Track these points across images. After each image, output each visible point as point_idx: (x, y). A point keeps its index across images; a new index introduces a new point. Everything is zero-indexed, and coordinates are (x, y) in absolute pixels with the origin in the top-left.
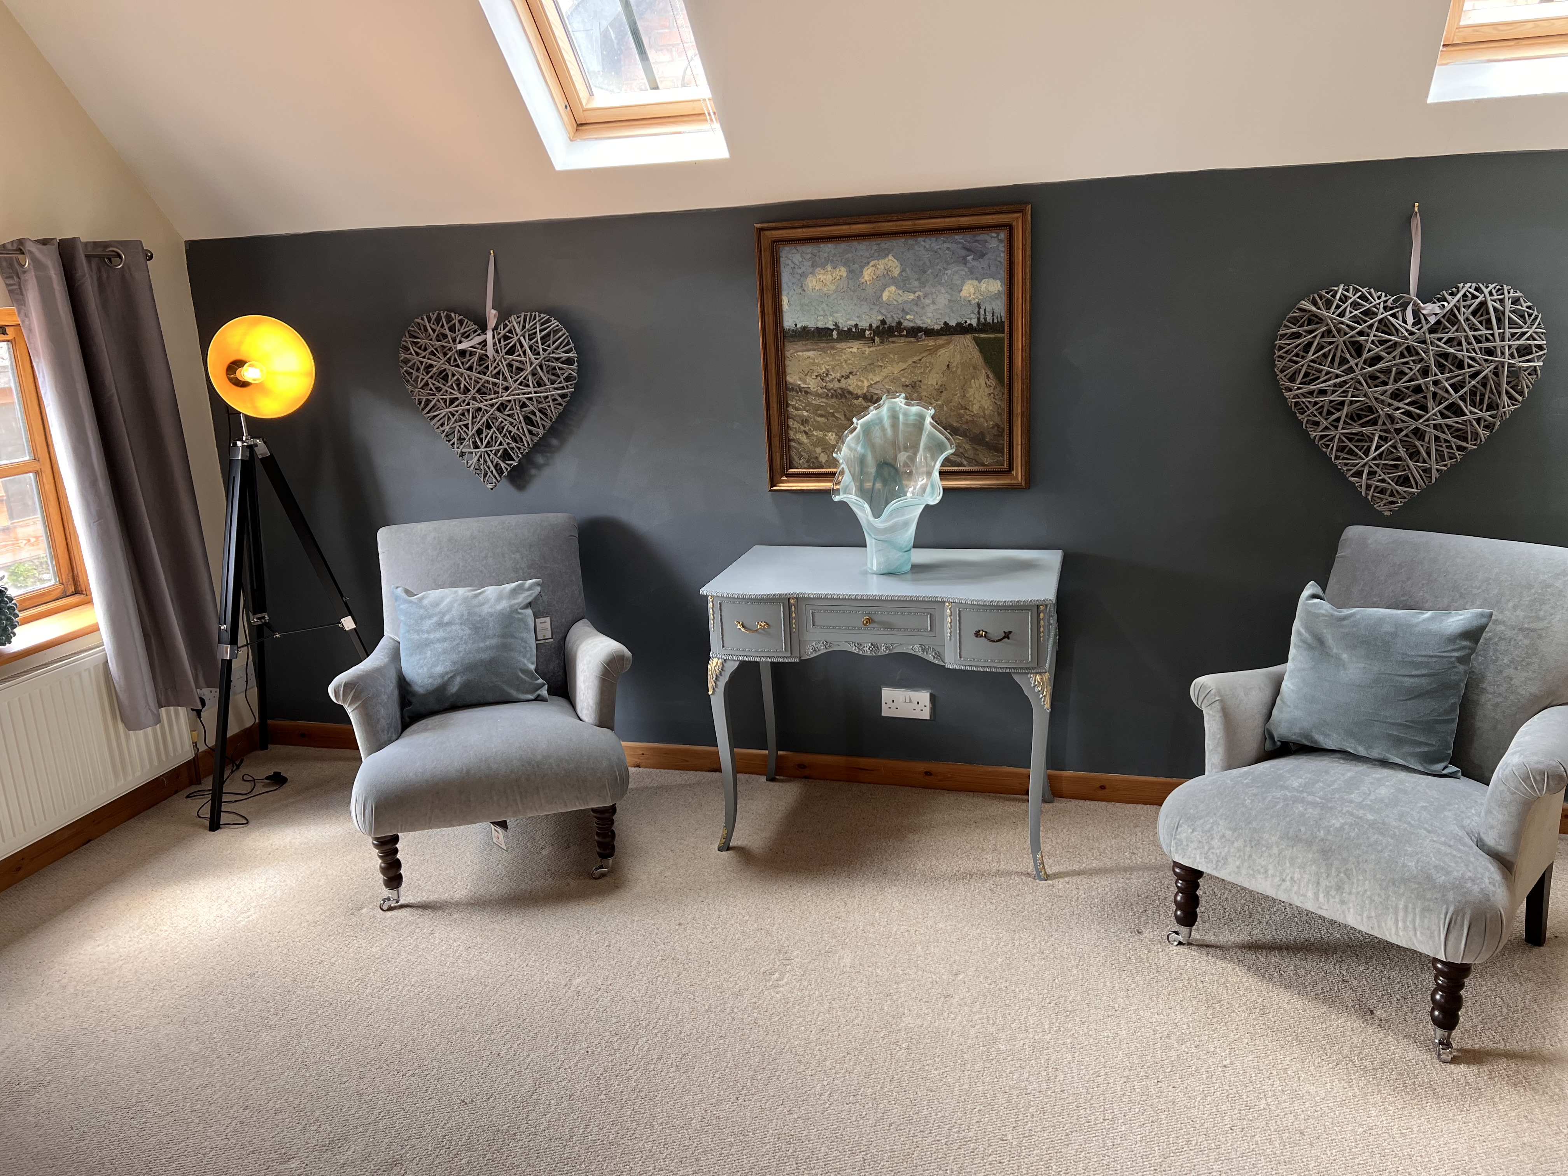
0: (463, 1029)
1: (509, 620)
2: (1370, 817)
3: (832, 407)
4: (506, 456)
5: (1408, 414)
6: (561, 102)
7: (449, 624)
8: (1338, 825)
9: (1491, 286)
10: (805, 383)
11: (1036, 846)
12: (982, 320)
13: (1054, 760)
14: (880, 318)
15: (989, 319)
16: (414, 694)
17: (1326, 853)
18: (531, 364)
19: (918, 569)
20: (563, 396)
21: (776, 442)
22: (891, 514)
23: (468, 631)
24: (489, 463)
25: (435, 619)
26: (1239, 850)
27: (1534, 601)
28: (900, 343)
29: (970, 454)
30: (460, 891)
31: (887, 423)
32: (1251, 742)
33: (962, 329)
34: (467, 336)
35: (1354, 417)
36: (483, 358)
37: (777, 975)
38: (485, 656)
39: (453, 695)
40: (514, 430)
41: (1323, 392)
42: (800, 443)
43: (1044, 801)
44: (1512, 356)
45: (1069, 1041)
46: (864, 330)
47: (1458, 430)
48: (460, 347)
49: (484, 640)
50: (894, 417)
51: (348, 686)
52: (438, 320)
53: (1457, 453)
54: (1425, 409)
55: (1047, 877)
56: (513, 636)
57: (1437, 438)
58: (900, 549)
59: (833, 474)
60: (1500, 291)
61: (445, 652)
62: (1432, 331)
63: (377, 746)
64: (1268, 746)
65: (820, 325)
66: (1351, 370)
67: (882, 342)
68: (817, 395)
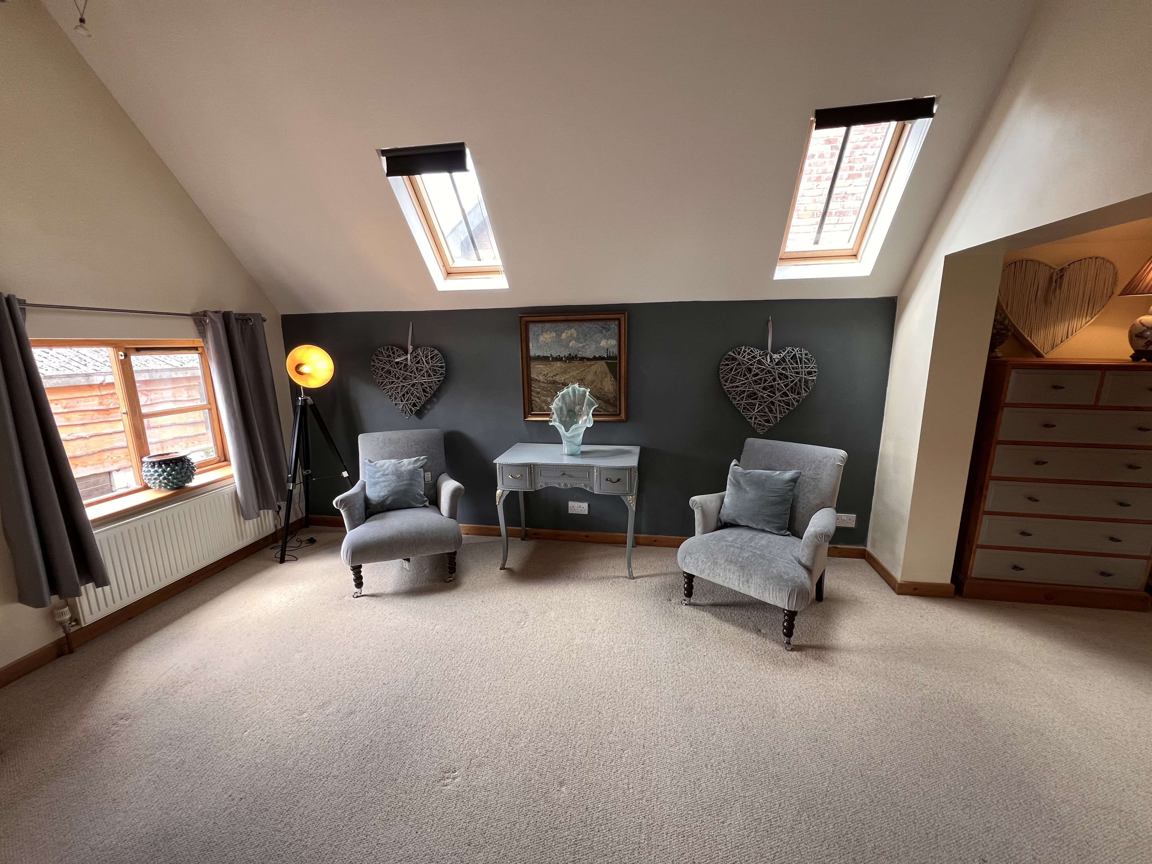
0: (386, 650)
1: (413, 473)
2: (759, 552)
3: (550, 387)
4: (414, 405)
5: (768, 395)
6: (441, 264)
7: (387, 475)
8: (747, 556)
9: (797, 349)
10: (538, 377)
11: (629, 566)
12: (609, 355)
13: (637, 531)
14: (569, 353)
15: (611, 355)
16: (371, 504)
17: (742, 567)
18: (426, 368)
19: (583, 453)
20: (439, 381)
21: (526, 401)
22: (573, 431)
23: (395, 478)
24: (407, 408)
25: (381, 473)
26: (709, 566)
27: (816, 467)
28: (576, 363)
29: (604, 407)
30: (389, 589)
31: (571, 394)
32: (713, 523)
33: (601, 358)
34: (399, 356)
35: (749, 396)
36: (406, 365)
37: (523, 623)
38: (402, 488)
39: (389, 504)
40: (418, 395)
41: (737, 387)
42: (537, 402)
43: (633, 547)
44: (805, 375)
45: (643, 647)
46: (562, 358)
47: (787, 402)
48: (396, 360)
49: (402, 481)
50: (574, 391)
51: (342, 501)
52: (388, 349)
53: (786, 411)
54: (775, 394)
55: (634, 578)
56: (415, 480)
57: (779, 405)
58: (576, 445)
59: (550, 414)
60: (801, 351)
61: (385, 486)
62: (777, 364)
63: (353, 526)
64: (719, 524)
65: (545, 355)
66: (747, 379)
67: (569, 362)
68: (544, 383)
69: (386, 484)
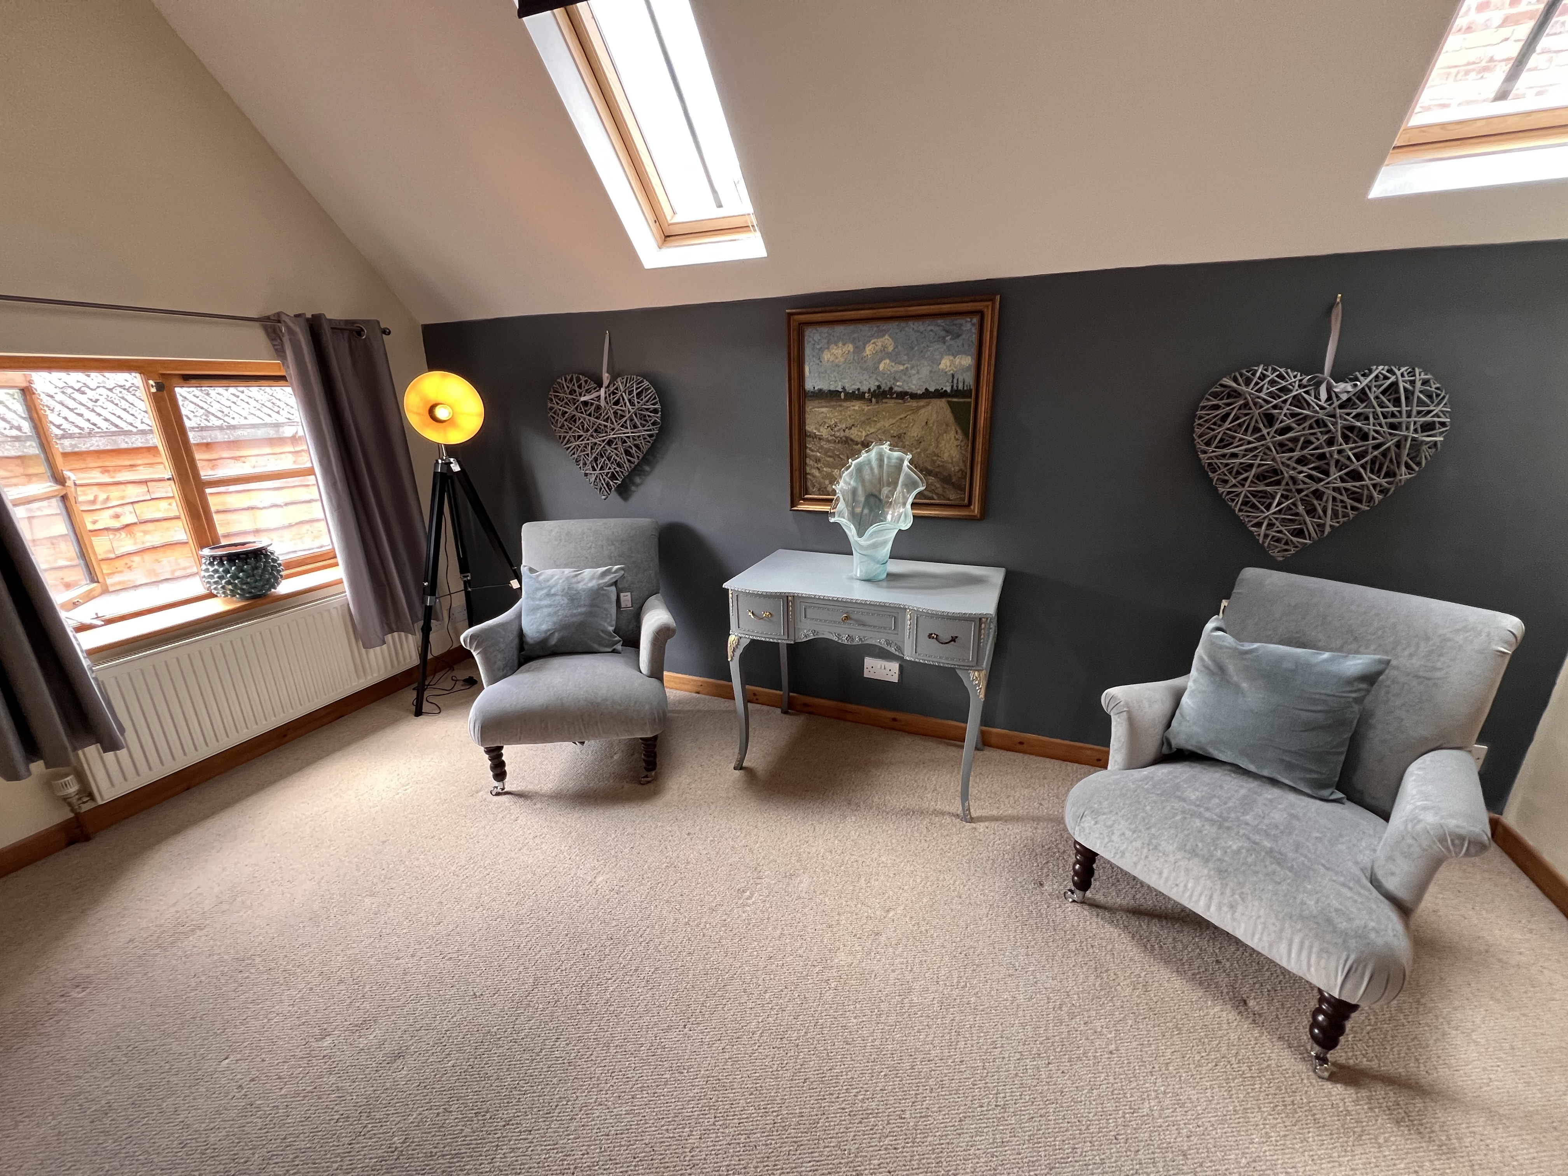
1: (597, 595)
3: (838, 450)
4: (614, 477)
5: (1310, 477)
6: (651, 219)
7: (555, 595)
8: (1235, 847)
9: (1403, 369)
10: (819, 431)
11: (965, 796)
12: (955, 387)
13: (987, 720)
14: (877, 383)
15: (960, 387)
16: (527, 643)
18: (629, 412)
19: (892, 577)
20: (651, 436)
21: (796, 474)
22: (871, 535)
23: (566, 600)
24: (603, 481)
25: (545, 591)
28: (891, 403)
29: (940, 491)
30: (548, 785)
31: (874, 464)
32: (1151, 747)
33: (939, 394)
34: (588, 391)
35: (1260, 477)
36: (598, 407)
38: (575, 619)
39: (555, 645)
40: (618, 459)
41: (1234, 455)
42: (814, 476)
43: (977, 749)
44: (1416, 431)
46: (864, 393)
47: (1354, 493)
48: (583, 399)
49: (576, 608)
50: (880, 459)
51: (473, 637)
52: (571, 380)
53: (1350, 512)
54: (1327, 474)
55: (972, 820)
56: (598, 607)
57: (1334, 499)
58: (878, 562)
59: (831, 500)
60: (1412, 373)
61: (549, 615)
62: (1341, 407)
63: (494, 680)
64: (1165, 750)
65: (832, 388)
66: (1263, 438)
67: (877, 402)
68: (828, 441)
69: (550, 610)
